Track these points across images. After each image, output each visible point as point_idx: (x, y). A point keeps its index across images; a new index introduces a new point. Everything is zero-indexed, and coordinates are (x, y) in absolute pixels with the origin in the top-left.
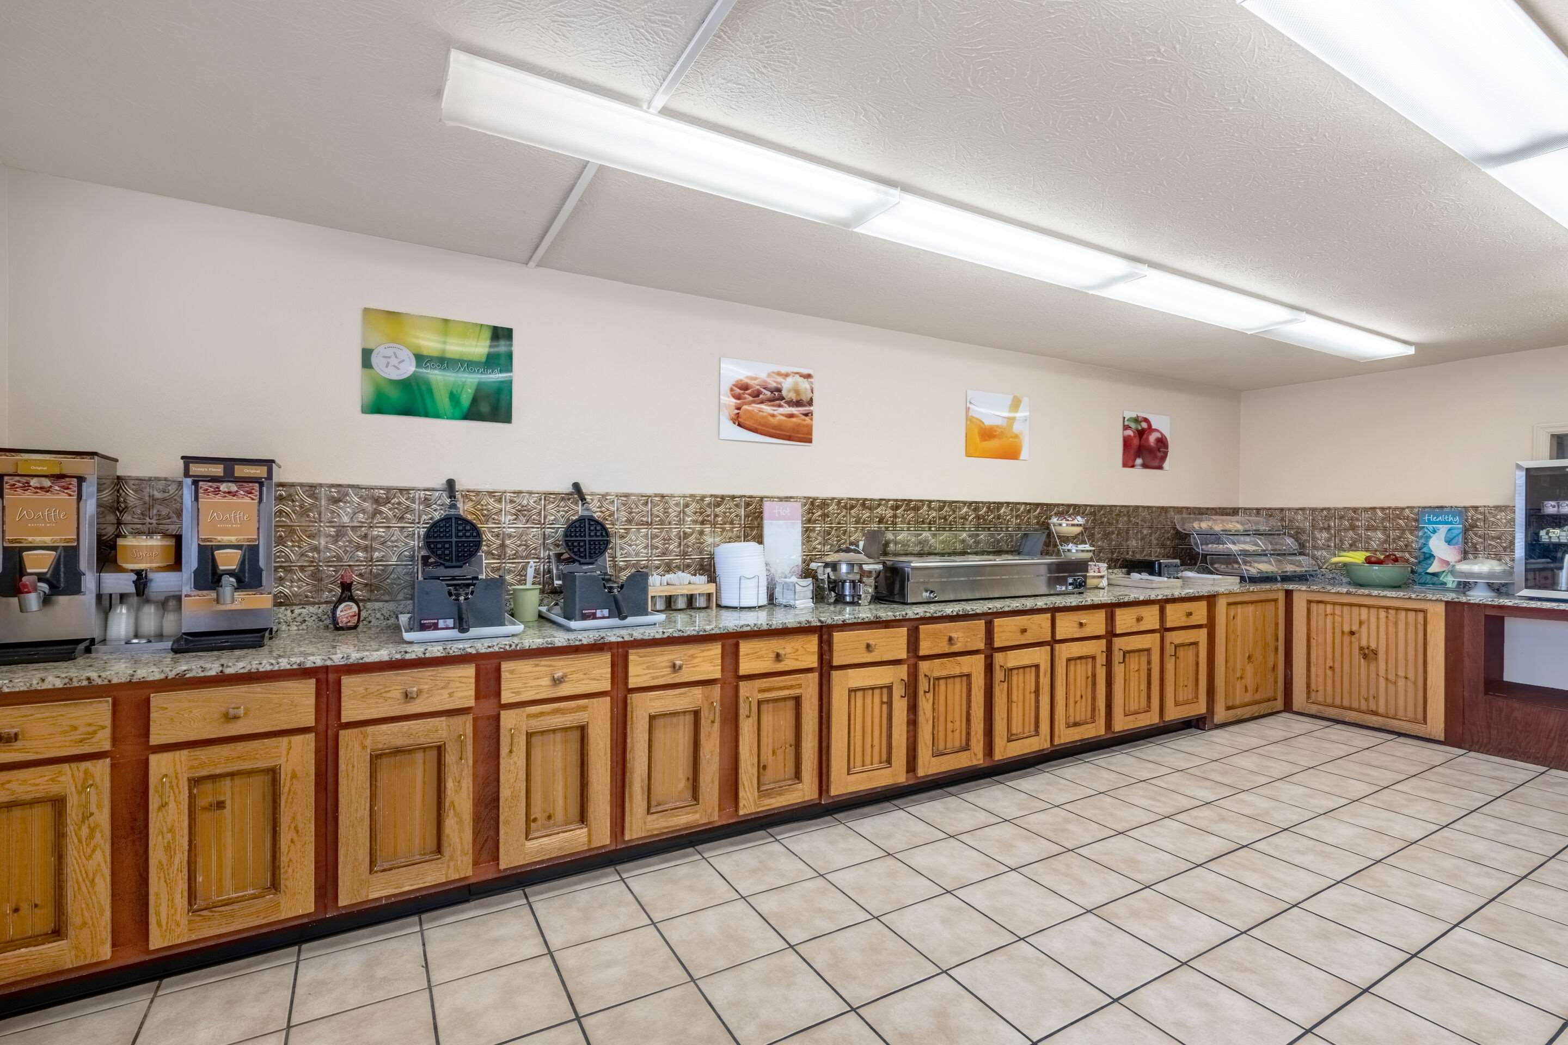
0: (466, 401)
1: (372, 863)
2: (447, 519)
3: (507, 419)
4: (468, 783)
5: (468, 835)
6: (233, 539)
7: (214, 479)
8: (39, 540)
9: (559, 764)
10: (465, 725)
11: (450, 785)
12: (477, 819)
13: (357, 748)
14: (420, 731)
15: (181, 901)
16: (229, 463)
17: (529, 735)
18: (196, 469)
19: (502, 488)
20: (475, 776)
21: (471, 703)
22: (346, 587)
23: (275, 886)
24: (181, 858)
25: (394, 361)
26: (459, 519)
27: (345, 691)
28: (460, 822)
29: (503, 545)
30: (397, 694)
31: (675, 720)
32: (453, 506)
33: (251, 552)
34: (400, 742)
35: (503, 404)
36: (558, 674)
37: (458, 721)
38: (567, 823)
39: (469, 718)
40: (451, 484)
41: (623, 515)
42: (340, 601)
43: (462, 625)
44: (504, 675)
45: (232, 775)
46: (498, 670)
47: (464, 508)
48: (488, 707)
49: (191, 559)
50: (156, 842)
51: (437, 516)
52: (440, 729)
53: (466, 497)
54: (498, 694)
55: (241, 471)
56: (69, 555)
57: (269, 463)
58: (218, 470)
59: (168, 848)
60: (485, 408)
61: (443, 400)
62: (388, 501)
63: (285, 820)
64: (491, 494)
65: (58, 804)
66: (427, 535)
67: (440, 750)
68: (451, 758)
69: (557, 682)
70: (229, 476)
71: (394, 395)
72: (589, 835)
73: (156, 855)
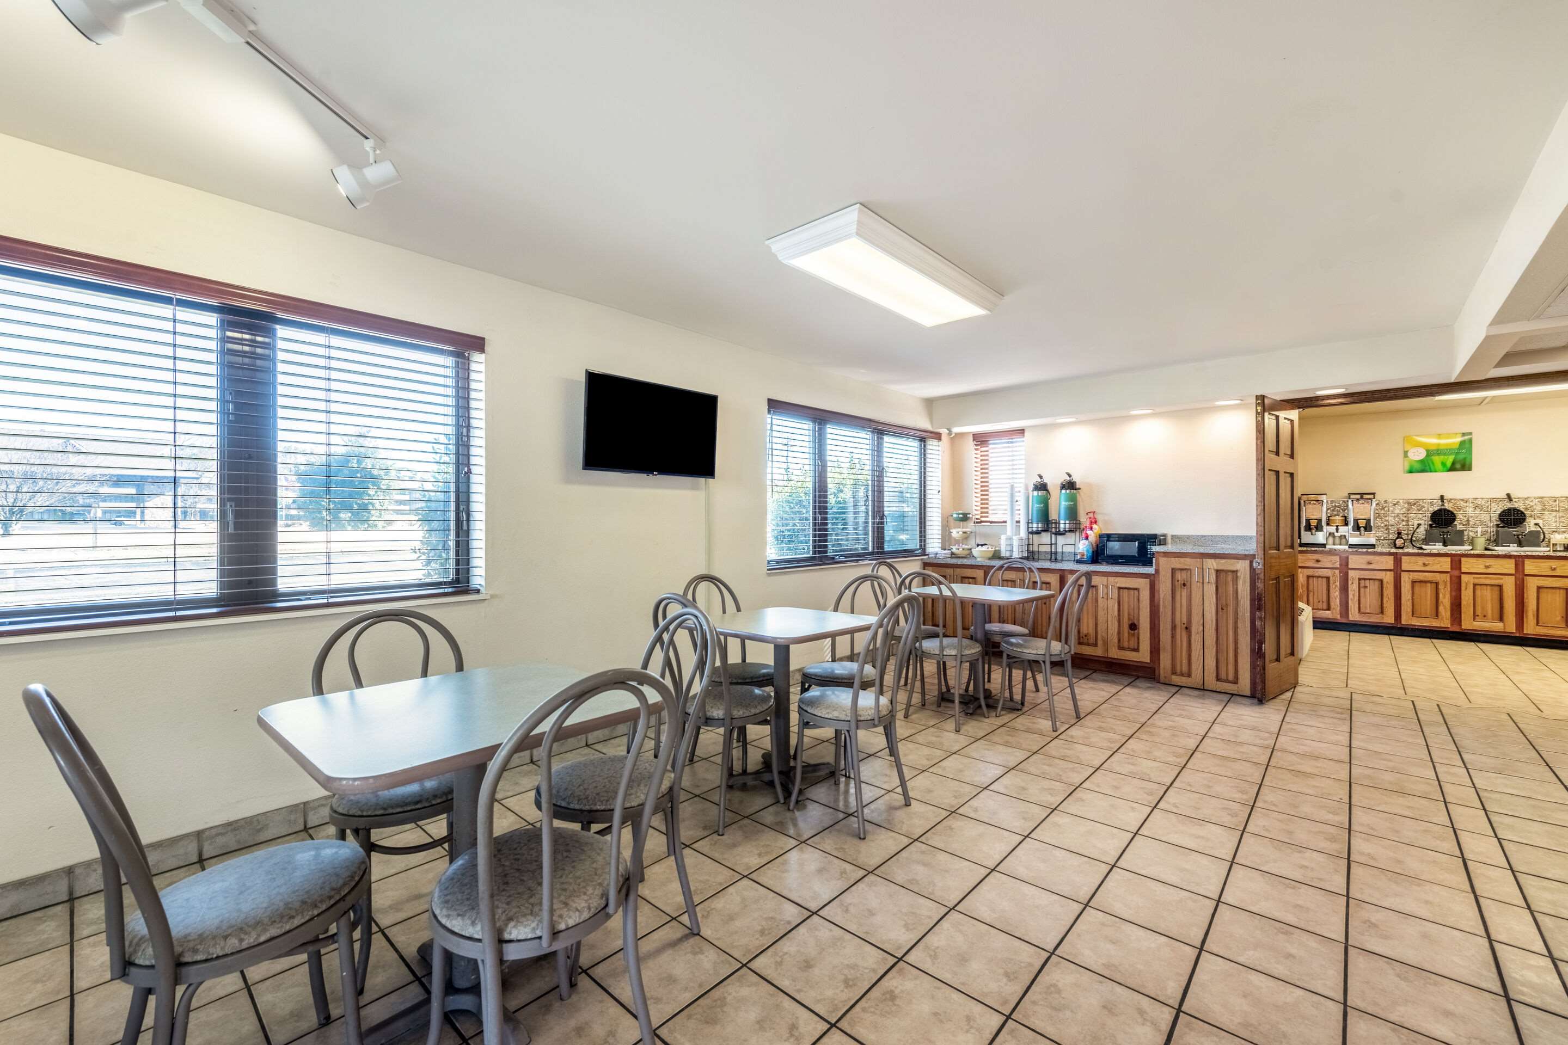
0: (1449, 464)
1: (1413, 614)
2: (1440, 510)
3: (1470, 469)
4: (1448, 596)
5: (1449, 614)
6: (1363, 517)
7: (1358, 500)
8: (1313, 517)
9: (1489, 598)
10: (1447, 577)
11: (1441, 596)
12: (1452, 610)
13: (1407, 579)
14: (1429, 577)
15: (1357, 610)
16: (1362, 494)
17: (1475, 585)
18: (1352, 497)
19: (1467, 497)
20: (1451, 596)
21: (1449, 570)
22: (1399, 534)
23: (1382, 612)
24: (1356, 598)
25: (1417, 453)
26: (1445, 510)
27: (1403, 560)
28: (1445, 608)
29: (1468, 521)
30: (1421, 563)
31: (1554, 591)
32: (1443, 505)
33: (1368, 521)
34: (1422, 578)
35: (1468, 463)
36: (1488, 564)
37: (1445, 575)
38: (1493, 619)
39: (1449, 575)
40: (1442, 498)
41: (1539, 507)
42: (1397, 538)
43: (1445, 544)
44: (1463, 562)
45: (1370, 579)
46: (1460, 561)
47: (1448, 506)
48: (1456, 573)
49: (1351, 523)
50: (1351, 594)
51: (1436, 509)
52: (1438, 577)
53: (1449, 501)
54: (1460, 569)
55: (1365, 496)
56: (1320, 521)
57: (1374, 494)
58: (1358, 497)
59: (1354, 595)
60: (1458, 466)
61: (1439, 466)
62: (1415, 504)
63: (1385, 594)
64: (1462, 500)
65: (1328, 578)
66: (1432, 516)
67: (1437, 583)
68: (1441, 587)
69: (1487, 567)
70: (1362, 498)
71: (1417, 466)
72: (1504, 626)
73: (1351, 596)
